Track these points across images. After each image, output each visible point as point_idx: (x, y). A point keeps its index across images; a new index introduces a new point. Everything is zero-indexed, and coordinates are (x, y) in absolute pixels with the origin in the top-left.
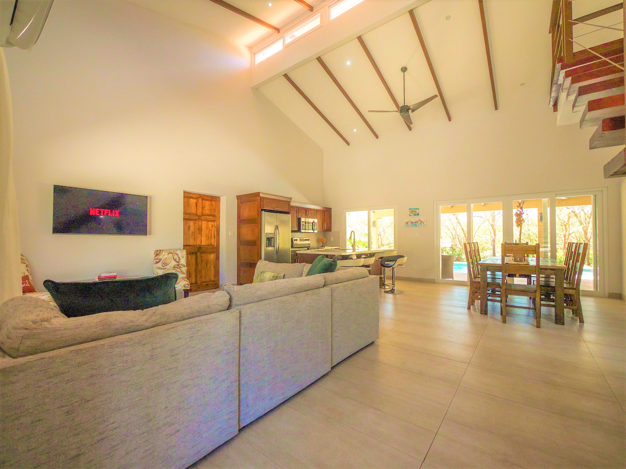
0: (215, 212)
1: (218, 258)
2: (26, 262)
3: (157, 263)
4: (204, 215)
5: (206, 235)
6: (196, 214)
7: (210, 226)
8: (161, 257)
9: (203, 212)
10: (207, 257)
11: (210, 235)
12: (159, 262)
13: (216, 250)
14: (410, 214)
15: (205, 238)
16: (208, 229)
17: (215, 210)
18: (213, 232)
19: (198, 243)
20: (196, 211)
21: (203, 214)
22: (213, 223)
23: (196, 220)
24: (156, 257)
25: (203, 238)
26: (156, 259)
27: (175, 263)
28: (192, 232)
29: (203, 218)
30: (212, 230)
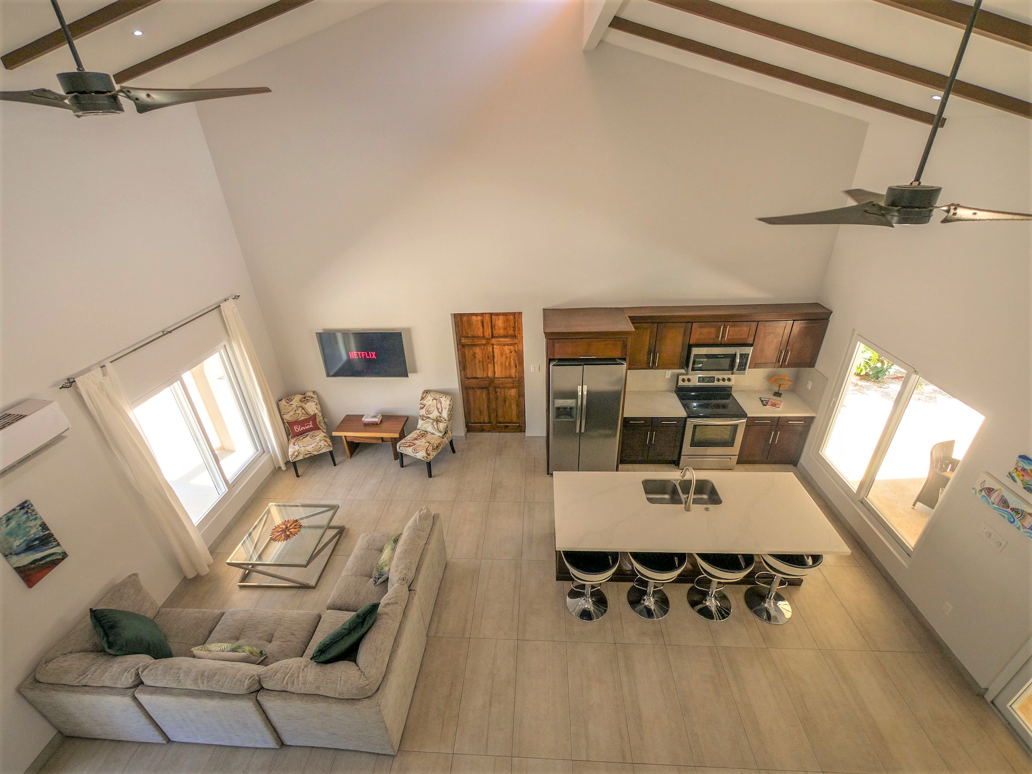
0: (514, 331)
1: (521, 395)
2: (316, 401)
3: (422, 408)
4: (496, 337)
5: (501, 364)
6: (484, 337)
7: (508, 352)
8: (425, 402)
9: (494, 332)
10: (504, 393)
11: (507, 364)
12: (423, 408)
13: (519, 383)
14: (1014, 475)
15: (499, 367)
16: (504, 357)
17: (514, 328)
18: (512, 359)
19: (490, 375)
20: (483, 333)
21: (494, 335)
22: (512, 347)
23: (484, 345)
24: (421, 402)
25: (496, 369)
26: (421, 404)
27: (438, 414)
28: (480, 362)
29: (494, 341)
30: (510, 357)
